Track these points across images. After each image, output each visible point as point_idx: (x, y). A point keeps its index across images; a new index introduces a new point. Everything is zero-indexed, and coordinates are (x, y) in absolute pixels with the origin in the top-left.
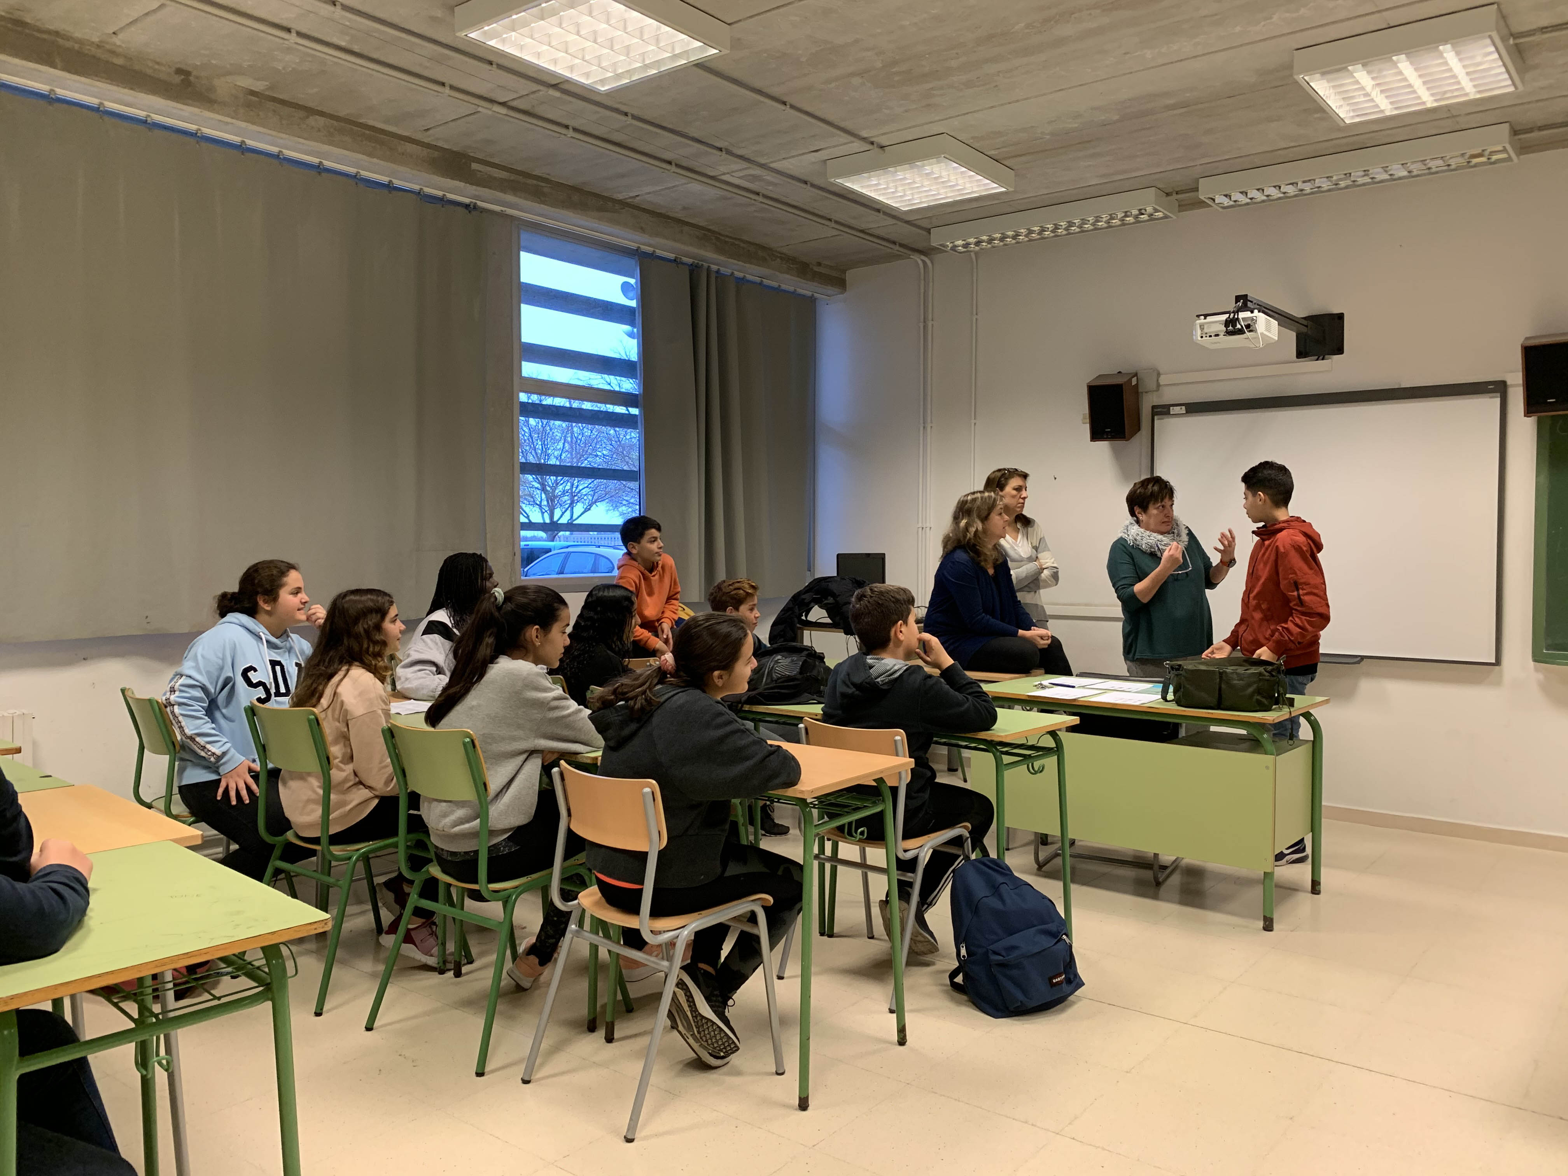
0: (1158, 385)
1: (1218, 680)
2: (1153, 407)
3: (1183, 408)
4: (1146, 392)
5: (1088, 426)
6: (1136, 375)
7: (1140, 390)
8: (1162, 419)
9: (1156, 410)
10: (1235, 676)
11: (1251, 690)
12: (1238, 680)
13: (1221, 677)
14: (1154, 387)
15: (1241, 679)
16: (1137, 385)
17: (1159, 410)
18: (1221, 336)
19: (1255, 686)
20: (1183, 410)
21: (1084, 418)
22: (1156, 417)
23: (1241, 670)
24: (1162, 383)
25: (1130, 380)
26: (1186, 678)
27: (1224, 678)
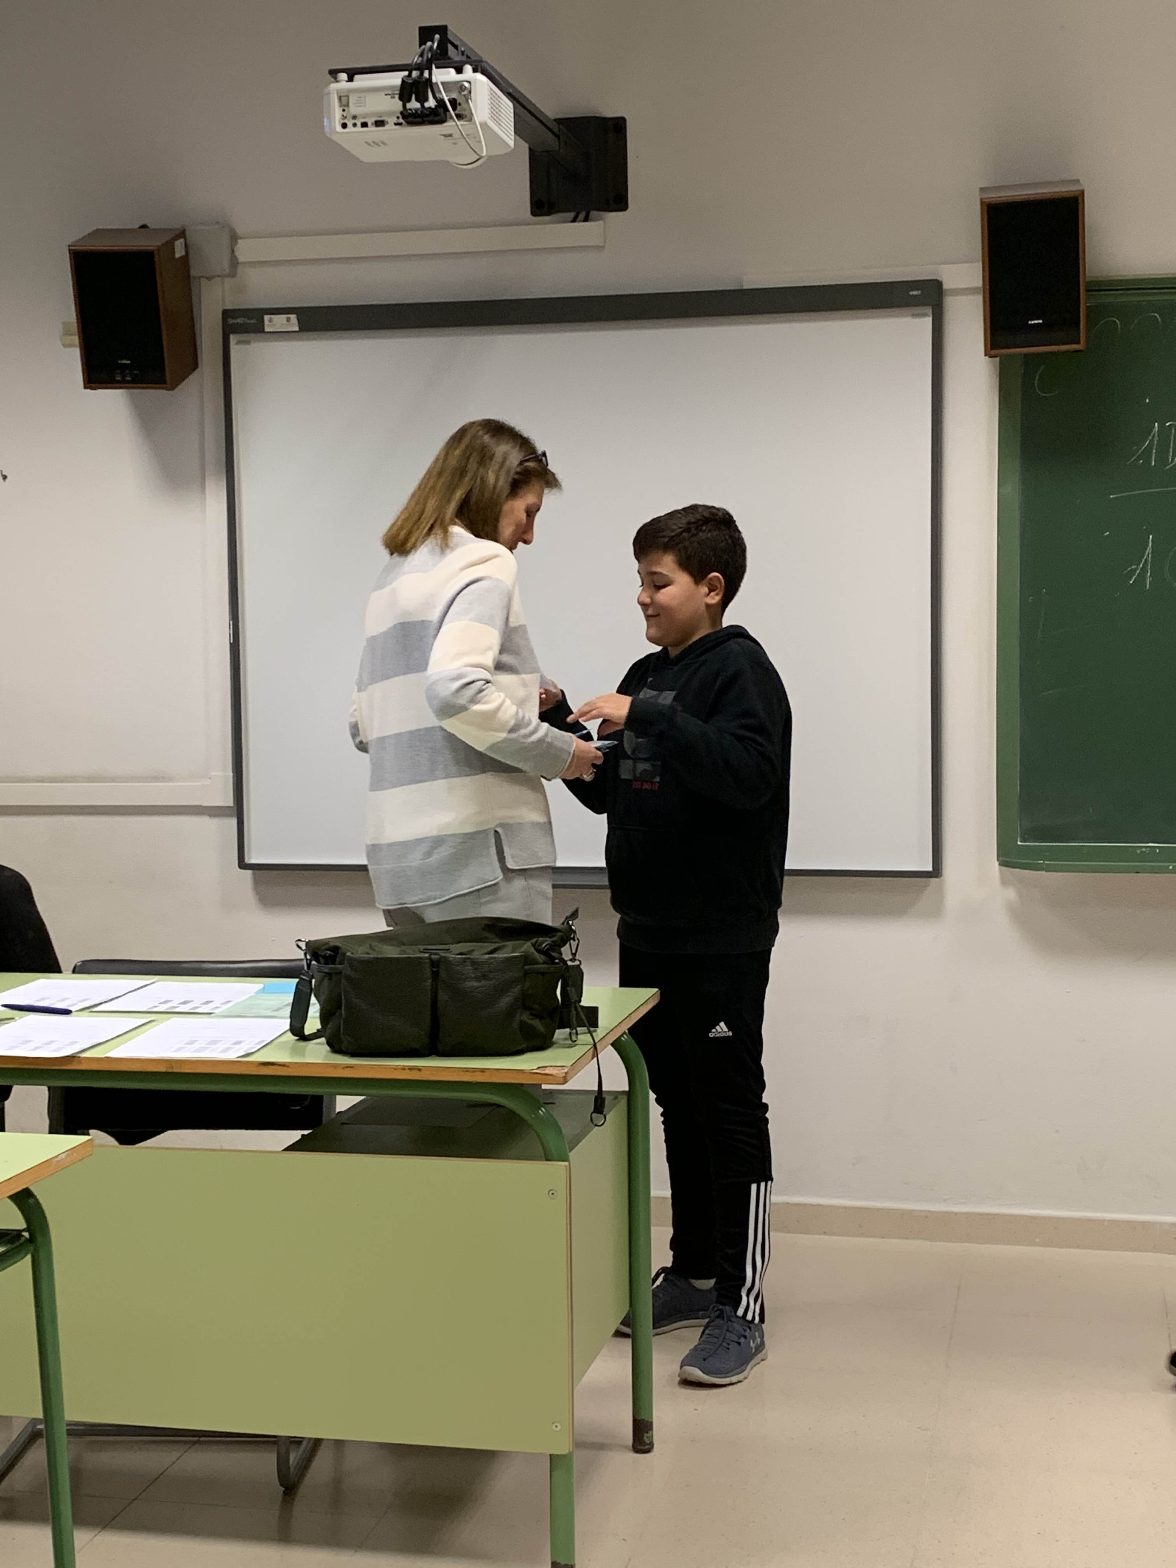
0: (234, 263)
1: (429, 982)
2: (226, 314)
3: (293, 317)
4: (209, 279)
5: (76, 352)
6: (182, 234)
7: (193, 272)
8: (248, 342)
9: (231, 321)
10: (468, 969)
11: (505, 1001)
12: (477, 979)
13: (435, 975)
14: (226, 265)
15: (484, 977)
16: (185, 259)
17: (239, 321)
18: (390, 126)
19: (517, 989)
20: (292, 323)
21: (67, 333)
22: (233, 338)
23: (480, 952)
24: (241, 259)
25: (169, 245)
26: (348, 979)
27: (443, 974)
